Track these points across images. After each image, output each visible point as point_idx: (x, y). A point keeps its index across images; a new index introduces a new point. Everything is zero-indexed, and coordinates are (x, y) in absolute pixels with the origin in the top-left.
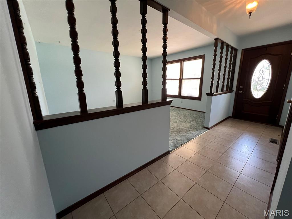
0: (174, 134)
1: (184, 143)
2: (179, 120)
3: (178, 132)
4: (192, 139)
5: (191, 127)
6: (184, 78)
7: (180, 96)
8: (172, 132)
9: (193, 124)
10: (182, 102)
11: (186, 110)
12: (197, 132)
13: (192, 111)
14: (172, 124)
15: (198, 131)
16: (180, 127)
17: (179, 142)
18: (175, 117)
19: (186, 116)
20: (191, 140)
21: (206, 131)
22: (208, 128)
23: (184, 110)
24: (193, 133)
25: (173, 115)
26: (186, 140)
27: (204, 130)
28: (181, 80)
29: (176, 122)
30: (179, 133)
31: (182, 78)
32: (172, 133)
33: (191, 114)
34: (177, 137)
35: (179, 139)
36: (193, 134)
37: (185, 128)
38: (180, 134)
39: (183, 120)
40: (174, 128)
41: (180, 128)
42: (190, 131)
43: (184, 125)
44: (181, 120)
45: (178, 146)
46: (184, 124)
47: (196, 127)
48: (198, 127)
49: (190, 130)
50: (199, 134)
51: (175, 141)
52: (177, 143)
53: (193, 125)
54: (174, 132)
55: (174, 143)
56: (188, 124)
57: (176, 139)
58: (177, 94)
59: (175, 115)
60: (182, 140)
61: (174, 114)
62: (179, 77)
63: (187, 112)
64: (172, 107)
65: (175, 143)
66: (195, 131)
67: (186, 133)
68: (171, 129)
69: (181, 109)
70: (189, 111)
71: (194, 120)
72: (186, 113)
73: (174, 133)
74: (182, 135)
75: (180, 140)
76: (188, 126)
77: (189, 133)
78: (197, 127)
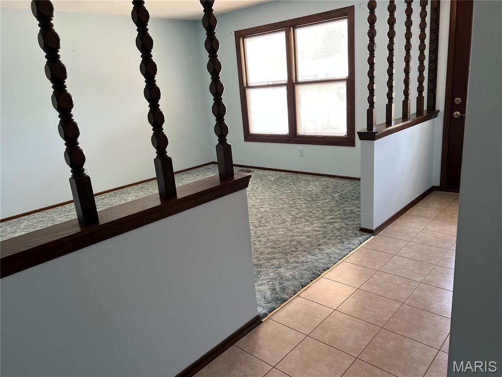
0: (275, 262)
1: (303, 286)
2: (293, 213)
3: (286, 254)
4: (325, 270)
5: (325, 232)
6: (300, 79)
7: (293, 137)
8: (269, 256)
9: (331, 223)
10: (301, 154)
11: (315, 177)
12: (339, 246)
13: (332, 180)
14: (273, 228)
15: (343, 243)
16: (293, 238)
17: (288, 283)
18: (281, 206)
19: (314, 196)
20: (322, 273)
21: (366, 240)
22: (371, 232)
23: (309, 177)
24: (329, 251)
25: (275, 198)
26: (307, 275)
27: (361, 238)
28: (292, 85)
29: (284, 221)
30: (289, 256)
31: (294, 81)
32: (271, 259)
33: (329, 190)
34: (282, 270)
35: (288, 274)
36: (327, 254)
37: (308, 237)
38: (292, 260)
39: (302, 214)
40: (277, 242)
41: (292, 241)
42: (321, 247)
43: (307, 229)
44: (297, 214)
45: (286, 296)
46: (304, 226)
47: (339, 230)
48: (344, 231)
49: (321, 242)
50: (345, 253)
51: (277, 283)
52: (283, 289)
53: (331, 227)
54: (276, 256)
55: (274, 289)
56: (317, 224)
57: (282, 278)
58: (284, 130)
59: (281, 199)
60: (297, 277)
61: (278, 194)
62: (284, 78)
63: (317, 183)
64: (274, 172)
65: (278, 288)
66: (334, 245)
67: (309, 253)
68: (269, 247)
69: (300, 176)
70: (324, 179)
71: (336, 209)
72: (314, 187)
73: (274, 258)
74: (297, 262)
75: (290, 278)
76: (317, 229)
77: (317, 251)
78: (342, 230)
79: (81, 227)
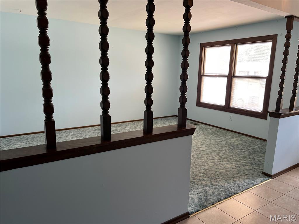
0: (204, 182)
1: (219, 201)
2: (220, 155)
3: (212, 179)
4: (235, 194)
5: (239, 170)
6: (237, 74)
7: (227, 108)
8: (201, 178)
9: (244, 165)
10: (231, 119)
11: (238, 135)
12: (247, 181)
13: (249, 138)
14: (205, 162)
15: (249, 179)
16: (218, 170)
17: (210, 197)
18: (213, 149)
19: (235, 146)
20: (232, 195)
21: (265, 181)
22: (270, 176)
23: (234, 134)
24: (239, 183)
25: (210, 143)
26: (223, 195)
27: (262, 179)
28: (231, 77)
29: (213, 159)
30: (213, 181)
31: (232, 75)
32: (201, 180)
33: (245, 144)
34: (207, 188)
35: (211, 192)
36: (238, 184)
37: (227, 171)
38: (214, 183)
39: (226, 156)
40: (207, 171)
41: (216, 172)
42: (235, 179)
43: (227, 166)
44: (223, 156)
45: (207, 205)
46: (226, 164)
47: (248, 170)
48: (252, 172)
49: (235, 176)
50: (250, 186)
51: (203, 195)
52: (206, 200)
53: (243, 168)
54: (205, 179)
55: (200, 199)
56: (234, 164)
57: (206, 193)
58: (222, 102)
59: (213, 145)
60: (216, 194)
61: (212, 141)
62: (227, 73)
63: (238, 139)
64: (212, 127)
65: (203, 198)
66: (243, 179)
67: (226, 181)
68: (202, 173)
69: (228, 132)
70: (244, 136)
71: (248, 157)
72: (236, 141)
73: (204, 180)
74: (217, 185)
75: (212, 194)
76: (234, 167)
77: (231, 181)
78: (250, 171)
79: (101, 141)
